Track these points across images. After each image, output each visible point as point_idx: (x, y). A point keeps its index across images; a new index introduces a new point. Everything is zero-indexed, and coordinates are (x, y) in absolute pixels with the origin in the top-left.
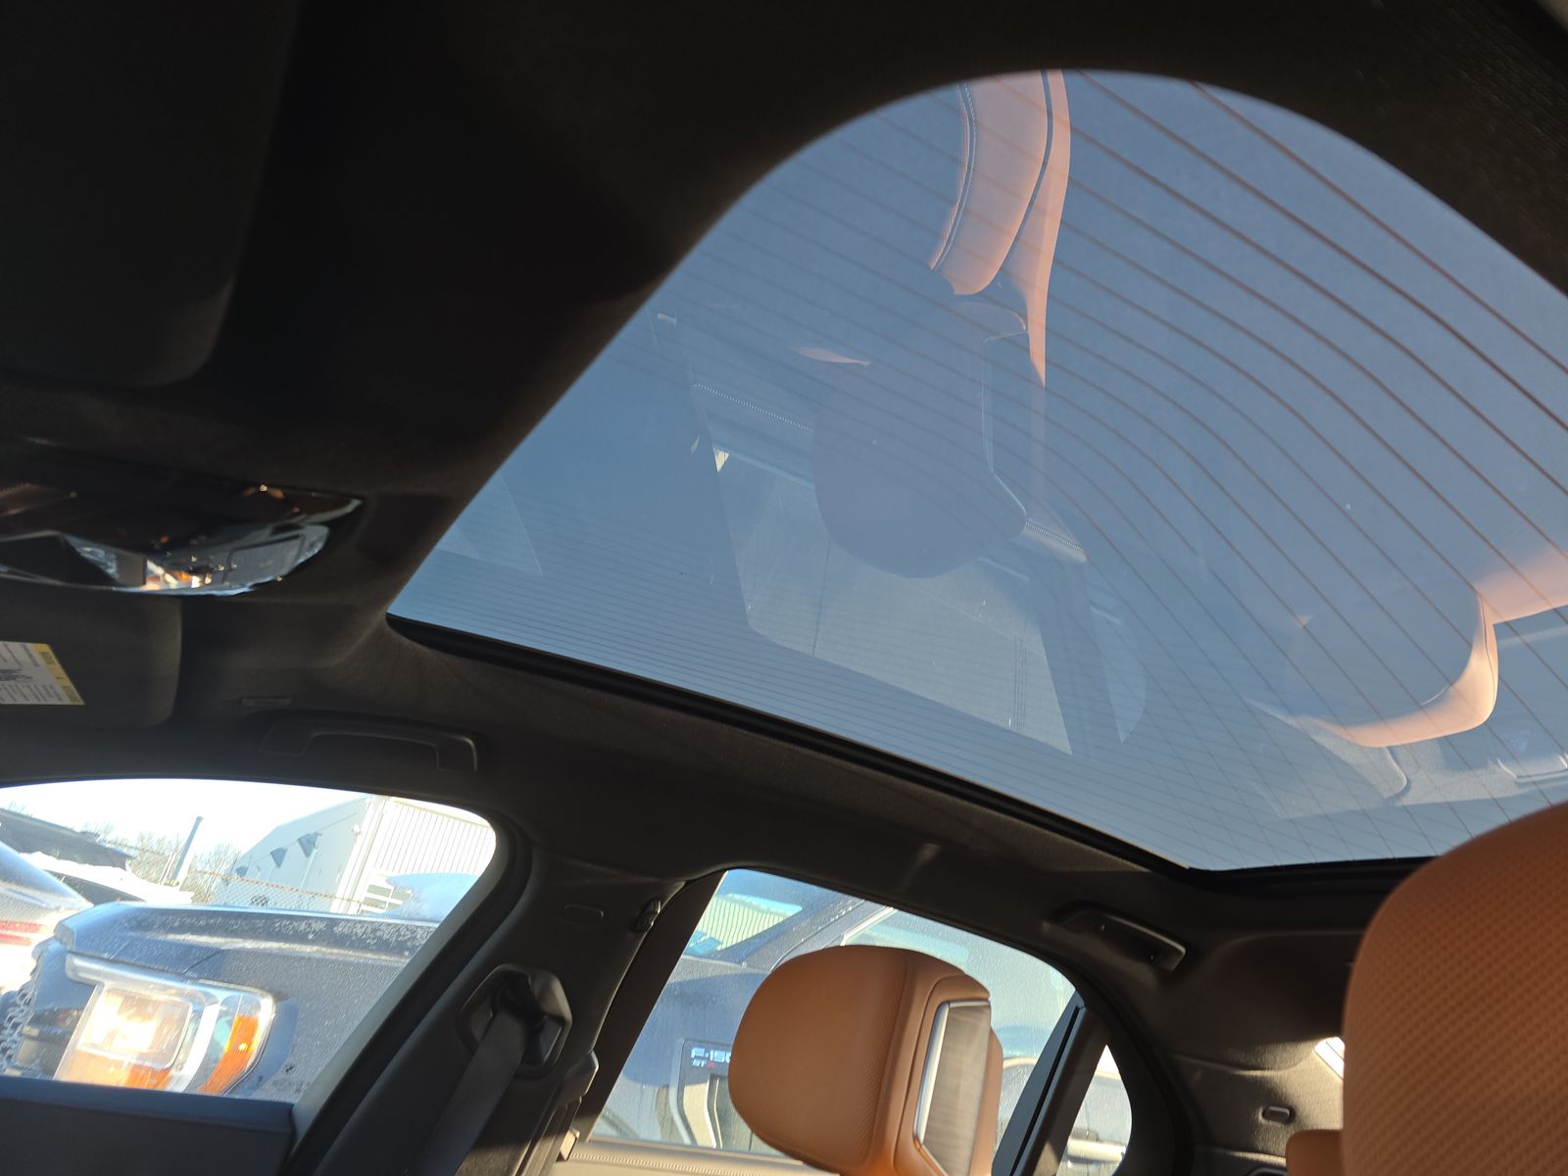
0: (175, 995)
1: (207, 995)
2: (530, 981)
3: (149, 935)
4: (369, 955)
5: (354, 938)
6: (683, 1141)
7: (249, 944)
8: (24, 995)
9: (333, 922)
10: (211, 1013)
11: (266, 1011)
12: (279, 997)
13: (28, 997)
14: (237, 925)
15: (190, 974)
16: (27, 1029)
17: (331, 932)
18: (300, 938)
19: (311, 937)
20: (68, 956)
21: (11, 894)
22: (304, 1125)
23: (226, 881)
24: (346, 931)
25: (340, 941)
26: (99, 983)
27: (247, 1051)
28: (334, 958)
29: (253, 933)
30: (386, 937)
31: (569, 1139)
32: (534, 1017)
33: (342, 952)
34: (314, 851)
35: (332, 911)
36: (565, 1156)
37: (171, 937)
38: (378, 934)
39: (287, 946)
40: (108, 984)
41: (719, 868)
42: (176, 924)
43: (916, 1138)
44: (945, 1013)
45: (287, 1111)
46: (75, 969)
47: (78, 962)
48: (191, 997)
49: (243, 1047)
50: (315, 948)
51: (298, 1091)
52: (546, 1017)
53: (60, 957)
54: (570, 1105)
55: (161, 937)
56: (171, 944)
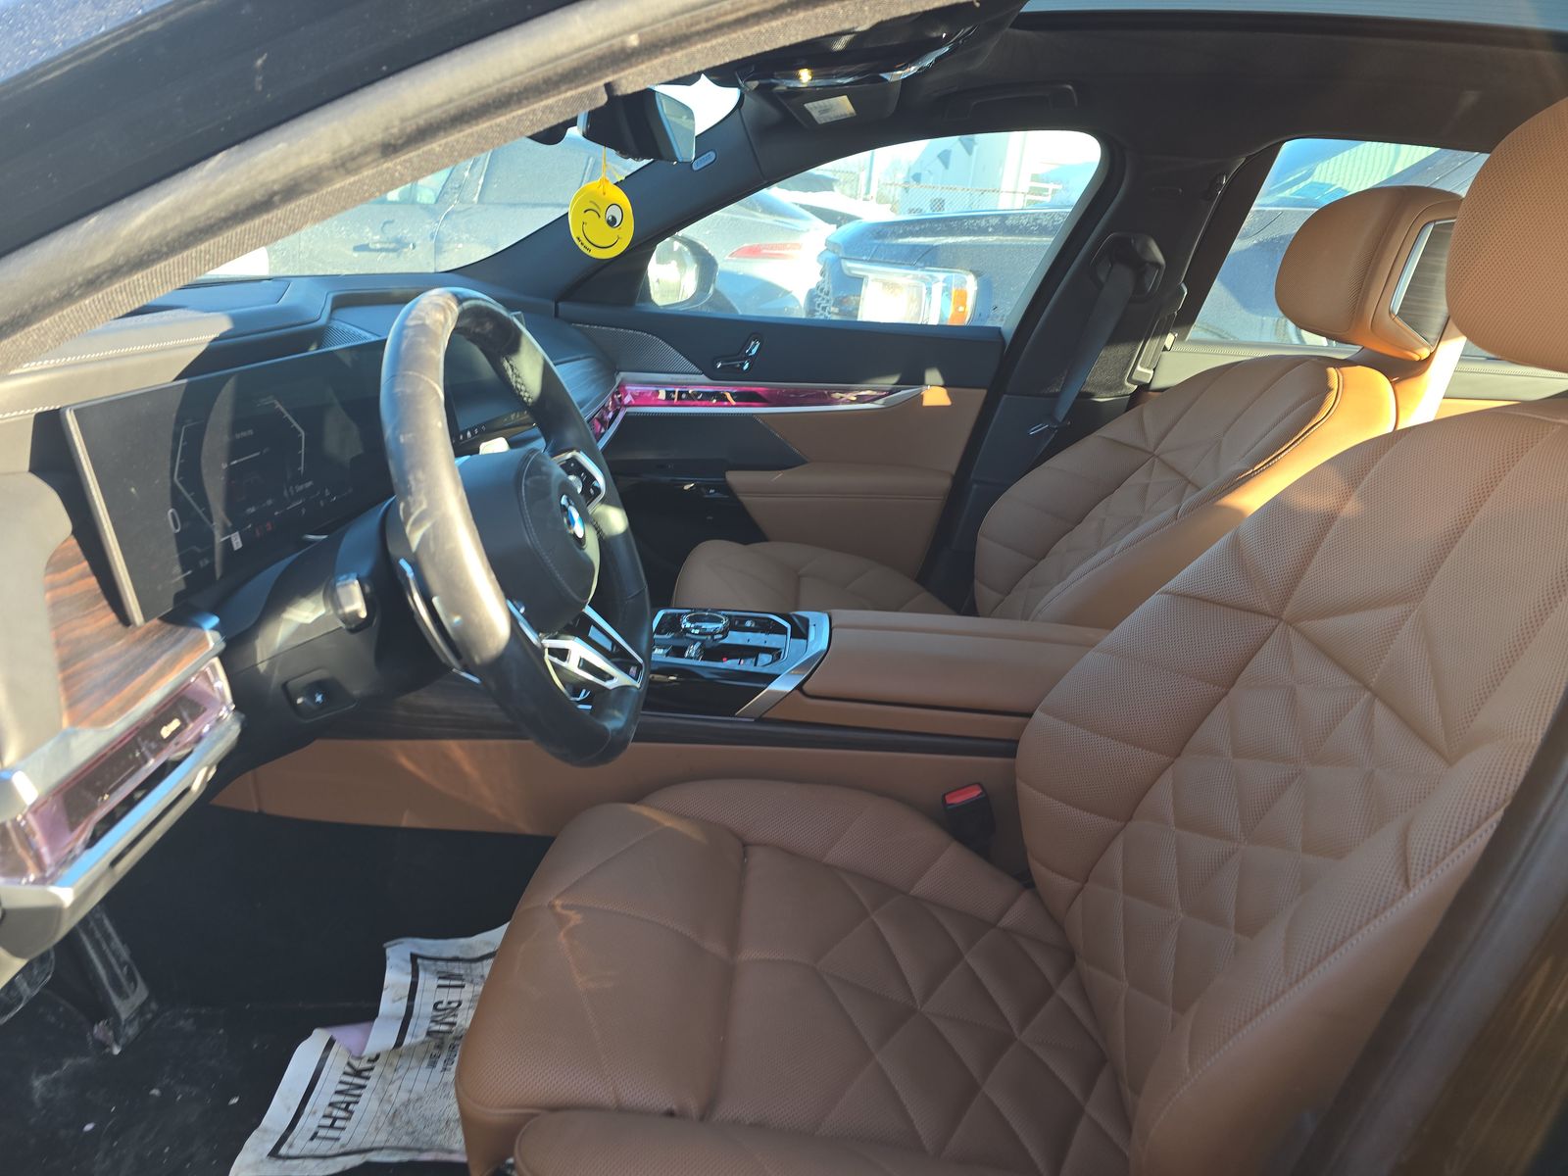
0: (913, 279)
1: (931, 276)
2: (1133, 241)
3: (886, 242)
4: (1034, 239)
5: (1021, 227)
6: (1291, 340)
7: (950, 240)
8: (822, 290)
9: (1004, 217)
10: (937, 288)
11: (971, 285)
12: (977, 274)
13: (826, 289)
14: (939, 227)
15: (919, 264)
16: (832, 309)
17: (1004, 224)
18: (983, 231)
19: (990, 230)
20: (842, 261)
21: (777, 223)
22: (1008, 337)
23: (906, 190)
24: (1014, 222)
25: (1011, 230)
26: (864, 276)
27: (964, 312)
28: (1009, 243)
29: (951, 232)
30: (1044, 223)
31: (1170, 339)
32: (1140, 266)
33: (1013, 238)
34: (975, 148)
35: (999, 208)
36: (1169, 347)
37: (900, 241)
38: (1039, 222)
39: (976, 238)
40: (871, 276)
41: (1281, 139)
42: (901, 231)
43: (1391, 312)
44: (1430, 228)
45: (998, 330)
46: (849, 269)
47: (849, 264)
48: (922, 279)
49: (961, 309)
50: (995, 238)
51: (1002, 320)
52: (1147, 264)
53: (837, 261)
54: (1169, 317)
55: (894, 242)
56: (902, 245)
